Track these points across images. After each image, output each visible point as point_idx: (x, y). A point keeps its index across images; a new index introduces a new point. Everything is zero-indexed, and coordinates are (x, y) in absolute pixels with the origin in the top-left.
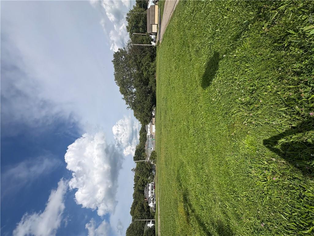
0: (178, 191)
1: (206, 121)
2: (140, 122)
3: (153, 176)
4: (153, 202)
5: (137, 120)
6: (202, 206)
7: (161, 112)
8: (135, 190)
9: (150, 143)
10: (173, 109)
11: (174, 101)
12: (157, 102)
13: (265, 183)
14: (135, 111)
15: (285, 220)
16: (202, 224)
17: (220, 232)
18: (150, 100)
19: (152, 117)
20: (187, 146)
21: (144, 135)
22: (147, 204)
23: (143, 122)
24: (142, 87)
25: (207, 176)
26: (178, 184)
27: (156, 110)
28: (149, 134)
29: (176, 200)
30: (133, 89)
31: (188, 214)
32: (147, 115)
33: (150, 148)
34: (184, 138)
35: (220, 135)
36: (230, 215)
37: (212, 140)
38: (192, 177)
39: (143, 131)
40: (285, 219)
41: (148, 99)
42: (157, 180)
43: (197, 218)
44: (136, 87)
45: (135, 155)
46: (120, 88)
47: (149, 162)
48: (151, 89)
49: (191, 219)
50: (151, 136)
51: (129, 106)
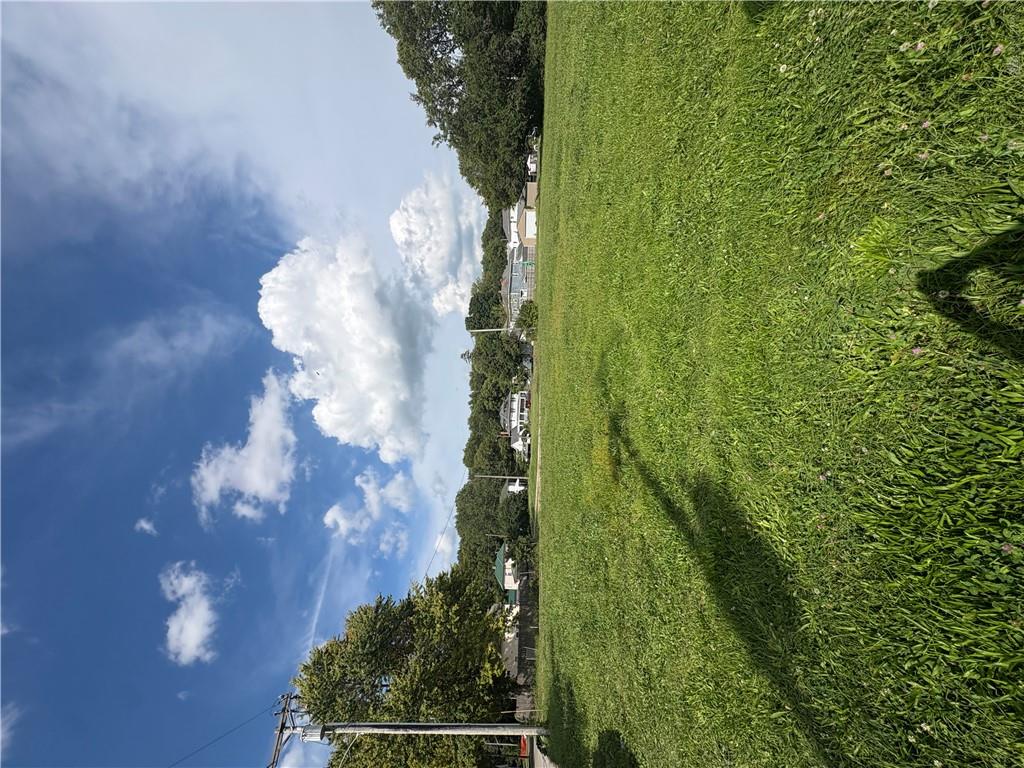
0: (597, 409)
1: (729, 177)
2: (482, 199)
3: (526, 375)
4: (524, 440)
5: (474, 191)
6: (661, 443)
7: (559, 158)
8: (472, 408)
9: (518, 275)
10: (607, 137)
11: (614, 100)
12: (545, 114)
13: (876, 372)
14: (463, 155)
15: (897, 465)
16: (652, 483)
17: (699, 498)
18: (520, 103)
19: (524, 177)
20: (642, 278)
21: (496, 248)
22: (507, 443)
23: (493, 196)
24: (487, 42)
25: (693, 365)
26: (599, 391)
27: (541, 148)
28: (513, 244)
29: (588, 432)
30: (452, 50)
31: (617, 462)
32: (508, 171)
33: (519, 291)
34: (636, 249)
35: (771, 226)
36: (735, 459)
37: (734, 247)
38: (644, 372)
39: (496, 233)
40: (897, 462)
41: (513, 101)
42: (538, 385)
43: (643, 469)
44: (463, 38)
45: (470, 313)
46: (400, 44)
47: (513, 333)
48: (524, 48)
49: (624, 473)
50: (523, 251)
51: (442, 133)
